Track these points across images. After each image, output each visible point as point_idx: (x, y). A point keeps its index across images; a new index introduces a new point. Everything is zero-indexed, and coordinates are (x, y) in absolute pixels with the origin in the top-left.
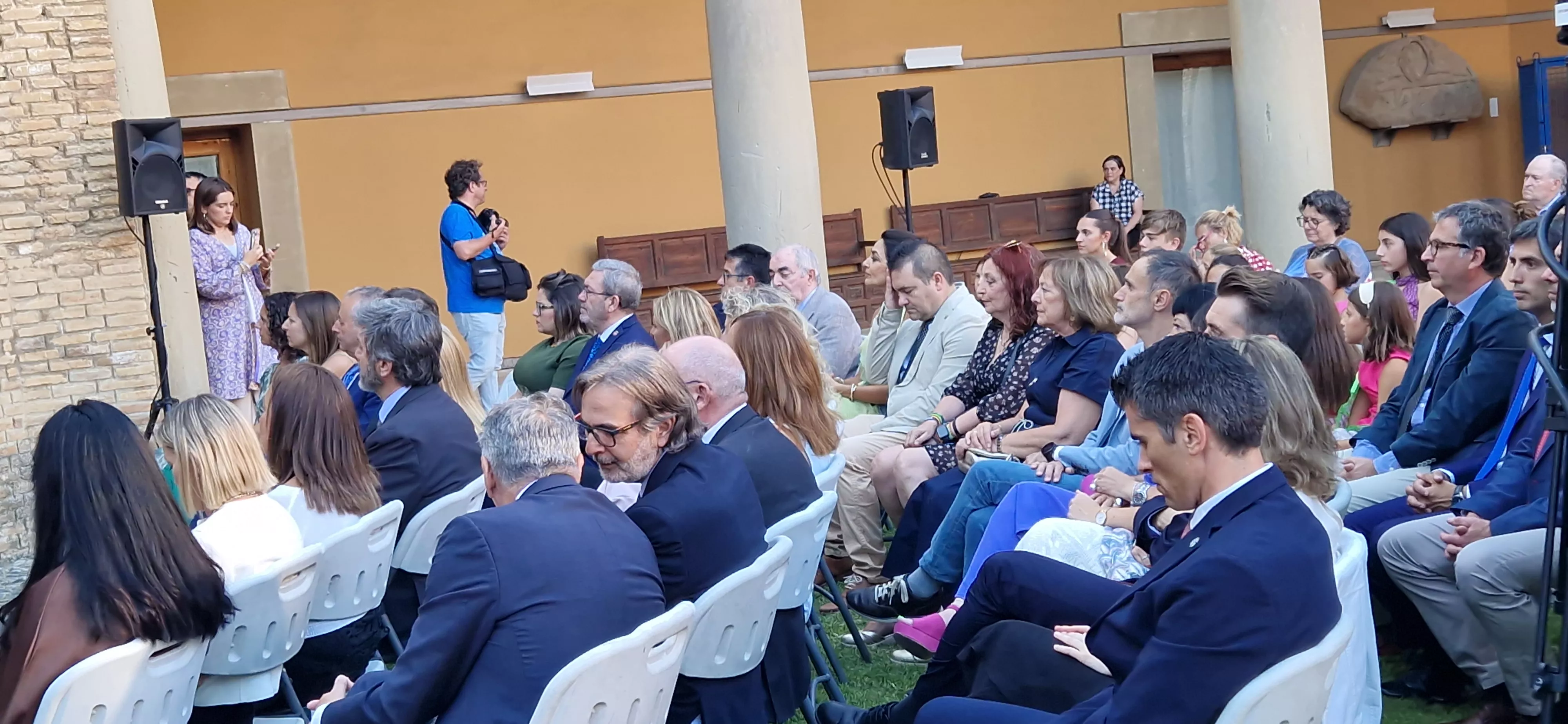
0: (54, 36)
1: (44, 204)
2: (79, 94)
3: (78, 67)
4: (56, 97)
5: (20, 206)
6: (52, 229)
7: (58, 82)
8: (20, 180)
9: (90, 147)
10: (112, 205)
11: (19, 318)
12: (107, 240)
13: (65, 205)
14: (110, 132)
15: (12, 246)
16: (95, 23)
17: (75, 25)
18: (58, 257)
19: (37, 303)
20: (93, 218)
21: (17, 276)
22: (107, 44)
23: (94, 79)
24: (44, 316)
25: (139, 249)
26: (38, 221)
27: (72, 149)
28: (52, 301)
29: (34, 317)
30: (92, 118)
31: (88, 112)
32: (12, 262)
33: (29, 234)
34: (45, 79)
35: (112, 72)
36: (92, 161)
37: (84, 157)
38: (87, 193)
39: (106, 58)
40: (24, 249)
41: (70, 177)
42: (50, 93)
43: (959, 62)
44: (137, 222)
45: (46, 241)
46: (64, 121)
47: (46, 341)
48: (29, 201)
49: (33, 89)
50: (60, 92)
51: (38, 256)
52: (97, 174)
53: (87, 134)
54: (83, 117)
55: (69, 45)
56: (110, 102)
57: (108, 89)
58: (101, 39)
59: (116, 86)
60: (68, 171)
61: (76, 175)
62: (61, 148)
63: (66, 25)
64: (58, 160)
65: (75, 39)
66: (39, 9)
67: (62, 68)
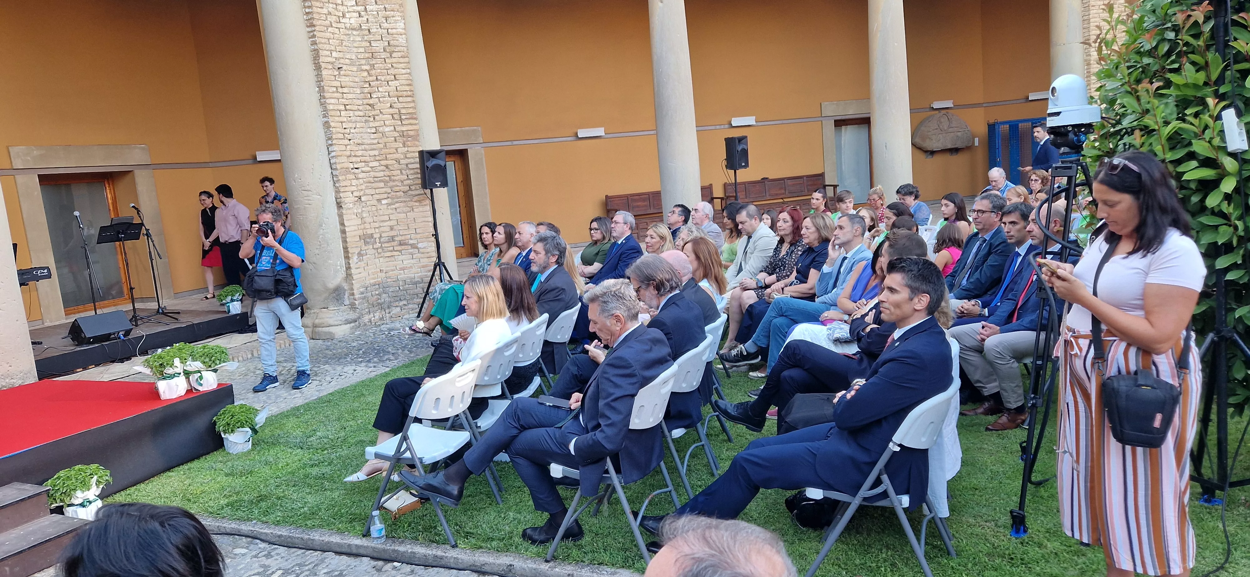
0: (396, 116)
1: (391, 184)
2: (405, 139)
3: (404, 128)
4: (396, 140)
5: (382, 185)
6: (394, 194)
7: (396, 134)
8: (382, 174)
9: (409, 161)
10: (418, 184)
11: (382, 229)
12: (416, 198)
13: (400, 184)
14: (417, 155)
15: (379, 200)
16: (411, 111)
17: (403, 111)
18: (397, 205)
19: (388, 223)
20: (410, 189)
21: (381, 212)
22: (416, 119)
23: (411, 133)
24: (392, 228)
25: (428, 202)
26: (389, 190)
27: (402, 162)
28: (394, 223)
29: (388, 229)
30: (410, 149)
31: (408, 147)
32: (379, 207)
33: (385, 196)
34: (391, 133)
35: (417, 130)
36: (410, 166)
37: (407, 165)
38: (408, 179)
39: (415, 124)
40: (384, 202)
41: (401, 172)
42: (393, 139)
43: (754, 123)
44: (428, 191)
45: (392, 198)
46: (399, 150)
47: (392, 239)
48: (385, 182)
49: (387, 137)
50: (397, 138)
51: (389, 204)
52: (412, 172)
53: (408, 156)
54: (406, 148)
55: (401, 120)
56: (417, 143)
57: (416, 137)
58: (413, 116)
59: (418, 135)
60: (401, 170)
61: (404, 172)
62: (398, 161)
63: (399, 111)
64: (397, 166)
65: (403, 117)
66: (389, 105)
67: (398, 129)
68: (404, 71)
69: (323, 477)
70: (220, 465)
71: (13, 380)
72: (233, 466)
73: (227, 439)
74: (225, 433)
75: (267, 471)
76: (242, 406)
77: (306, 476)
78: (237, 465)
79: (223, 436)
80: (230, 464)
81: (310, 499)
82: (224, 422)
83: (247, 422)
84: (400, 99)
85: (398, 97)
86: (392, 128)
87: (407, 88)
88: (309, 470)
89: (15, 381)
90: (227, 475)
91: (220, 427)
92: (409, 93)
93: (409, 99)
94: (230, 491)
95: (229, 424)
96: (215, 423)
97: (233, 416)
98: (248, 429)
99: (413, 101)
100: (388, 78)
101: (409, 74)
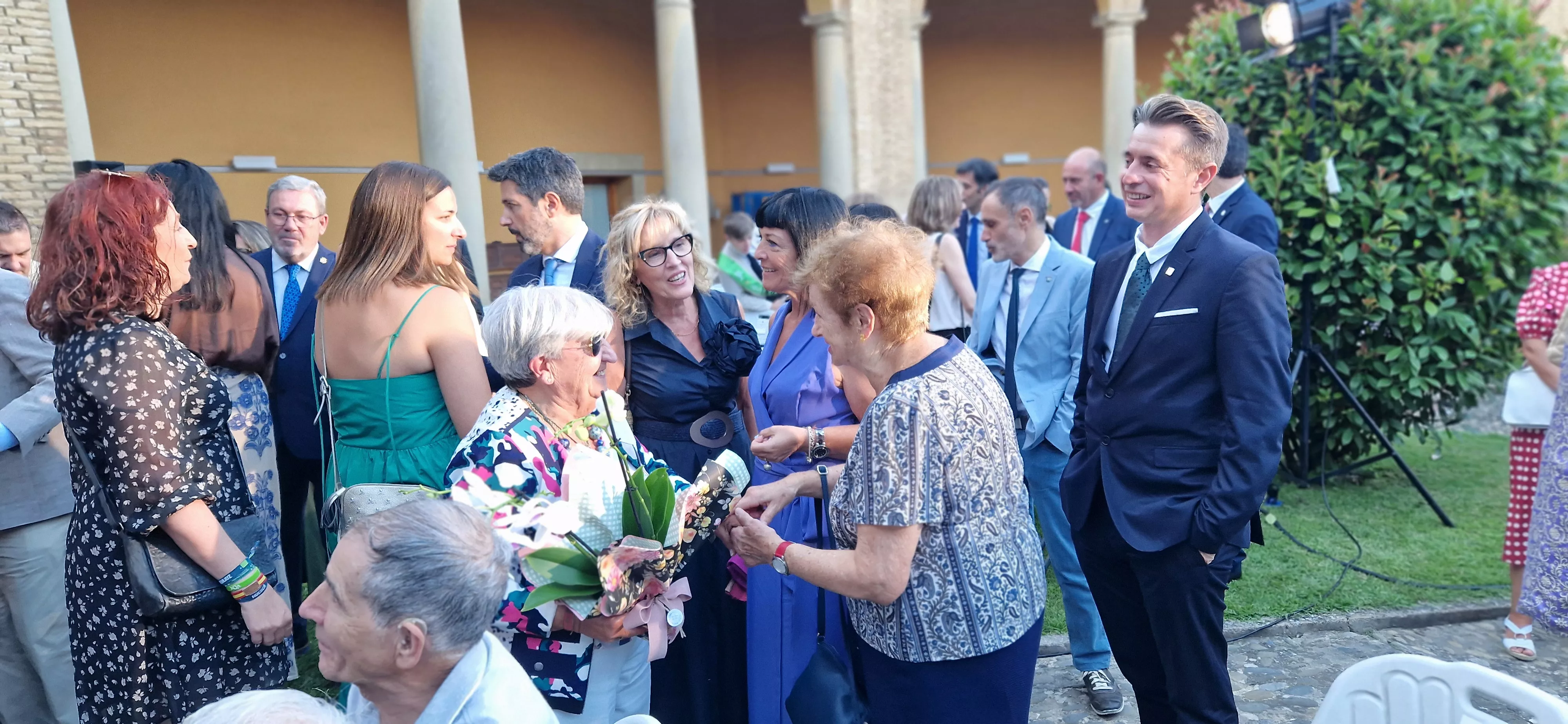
2: (41, 142)
3: (40, 124)
4: (23, 142)
7: (25, 132)
16: (52, 97)
17: (38, 96)
22: (59, 110)
23: (53, 133)
27: (36, 177)
30: (51, 158)
31: (47, 154)
34: (16, 130)
35: (62, 129)
36: (51, 186)
37: (45, 183)
39: (60, 119)
41: (35, 196)
42: (19, 139)
46: (31, 159)
49: (8, 136)
50: (27, 139)
53: (48, 168)
54: (44, 157)
55: (34, 109)
56: (63, 149)
57: (61, 140)
58: (56, 106)
59: (65, 137)
60: (33, 191)
61: (39, 194)
62: (28, 176)
63: (31, 96)
64: (26, 184)
65: (38, 106)
66: (11, 84)
67: (28, 123)
68: (40, 33)
84: (34, 77)
85: (29, 73)
86: (18, 122)
87: (46, 60)
92: (49, 69)
93: (50, 78)
99: (57, 83)
100: (11, 39)
101: (50, 38)
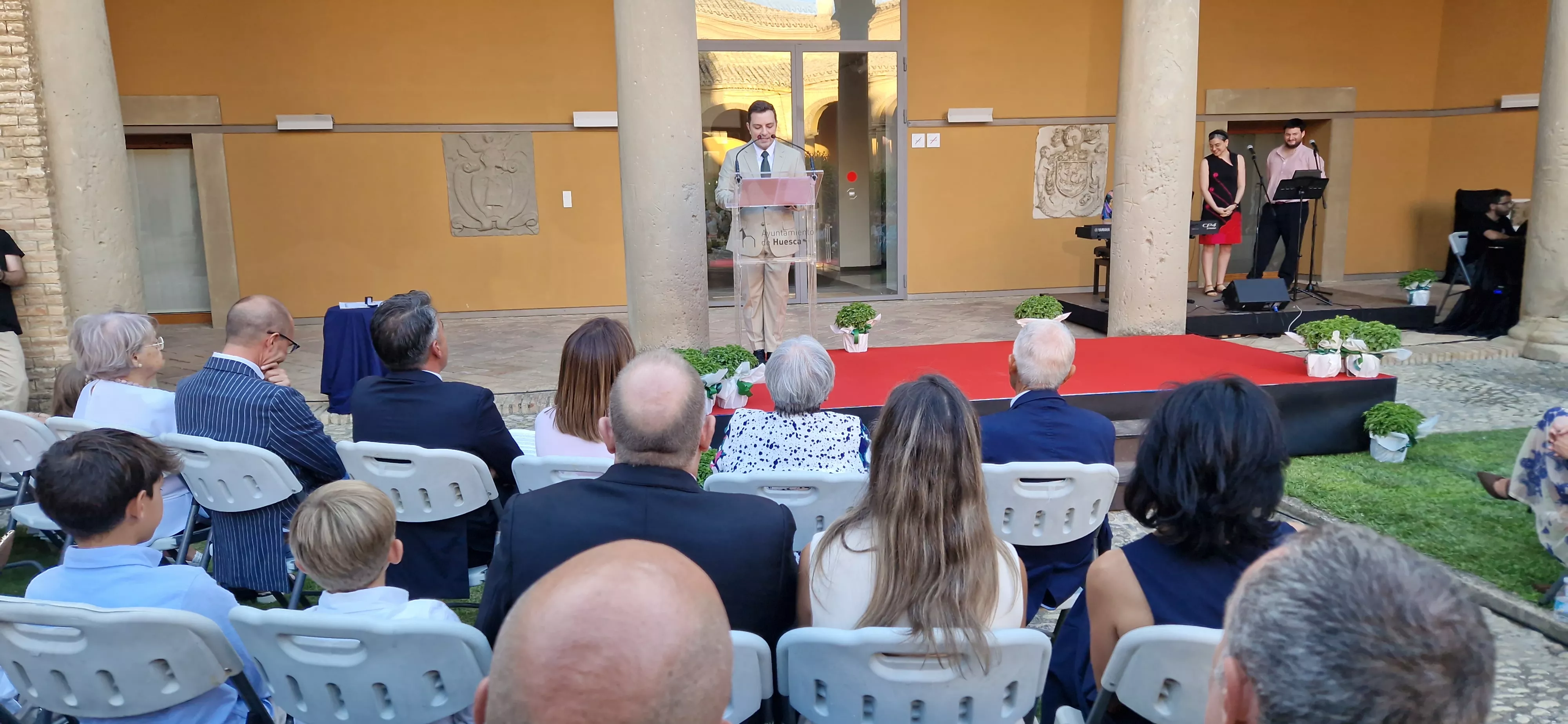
69: (1497, 519)
70: (1359, 469)
71: (1162, 329)
72: (1375, 474)
73: (1375, 441)
74: (1374, 433)
75: (1419, 490)
76: (1403, 406)
77: (1472, 512)
78: (1381, 475)
79: (1371, 436)
80: (1372, 471)
81: (1470, 537)
82: (1376, 419)
83: (1406, 426)
88: (1477, 506)
89: (1164, 330)
90: (1366, 481)
91: (1370, 424)
94: (1366, 498)
95: (1382, 424)
96: (1364, 419)
97: (1389, 415)
98: (1405, 436)
